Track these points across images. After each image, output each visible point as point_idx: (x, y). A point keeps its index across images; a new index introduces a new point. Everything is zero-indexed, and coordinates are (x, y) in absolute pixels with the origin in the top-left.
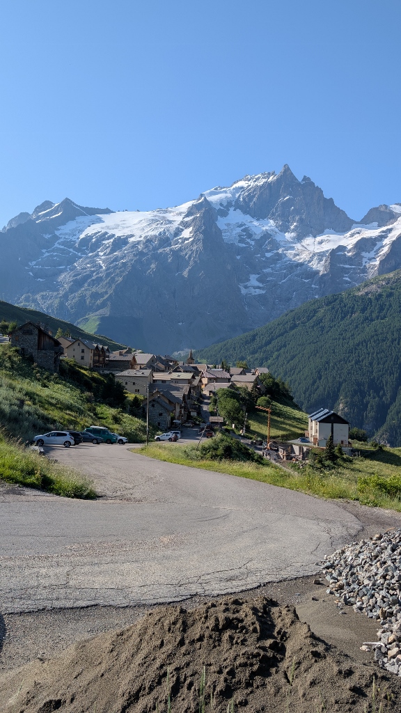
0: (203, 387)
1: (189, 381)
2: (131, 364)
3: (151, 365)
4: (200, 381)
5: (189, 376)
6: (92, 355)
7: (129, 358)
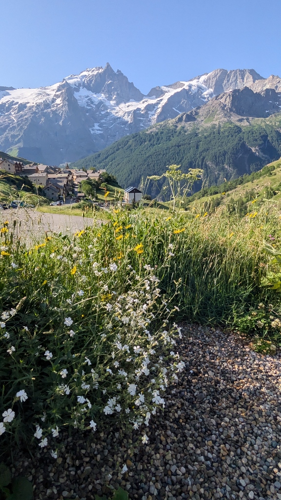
0: (74, 180)
1: (67, 178)
2: (36, 171)
3: (47, 171)
4: (72, 177)
5: (66, 175)
6: (14, 167)
7: (35, 167)
